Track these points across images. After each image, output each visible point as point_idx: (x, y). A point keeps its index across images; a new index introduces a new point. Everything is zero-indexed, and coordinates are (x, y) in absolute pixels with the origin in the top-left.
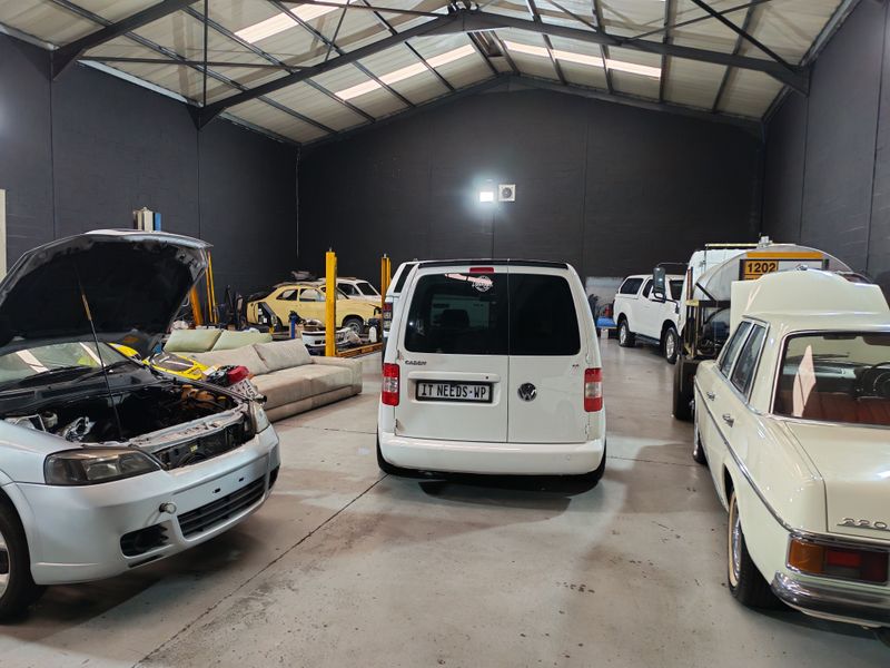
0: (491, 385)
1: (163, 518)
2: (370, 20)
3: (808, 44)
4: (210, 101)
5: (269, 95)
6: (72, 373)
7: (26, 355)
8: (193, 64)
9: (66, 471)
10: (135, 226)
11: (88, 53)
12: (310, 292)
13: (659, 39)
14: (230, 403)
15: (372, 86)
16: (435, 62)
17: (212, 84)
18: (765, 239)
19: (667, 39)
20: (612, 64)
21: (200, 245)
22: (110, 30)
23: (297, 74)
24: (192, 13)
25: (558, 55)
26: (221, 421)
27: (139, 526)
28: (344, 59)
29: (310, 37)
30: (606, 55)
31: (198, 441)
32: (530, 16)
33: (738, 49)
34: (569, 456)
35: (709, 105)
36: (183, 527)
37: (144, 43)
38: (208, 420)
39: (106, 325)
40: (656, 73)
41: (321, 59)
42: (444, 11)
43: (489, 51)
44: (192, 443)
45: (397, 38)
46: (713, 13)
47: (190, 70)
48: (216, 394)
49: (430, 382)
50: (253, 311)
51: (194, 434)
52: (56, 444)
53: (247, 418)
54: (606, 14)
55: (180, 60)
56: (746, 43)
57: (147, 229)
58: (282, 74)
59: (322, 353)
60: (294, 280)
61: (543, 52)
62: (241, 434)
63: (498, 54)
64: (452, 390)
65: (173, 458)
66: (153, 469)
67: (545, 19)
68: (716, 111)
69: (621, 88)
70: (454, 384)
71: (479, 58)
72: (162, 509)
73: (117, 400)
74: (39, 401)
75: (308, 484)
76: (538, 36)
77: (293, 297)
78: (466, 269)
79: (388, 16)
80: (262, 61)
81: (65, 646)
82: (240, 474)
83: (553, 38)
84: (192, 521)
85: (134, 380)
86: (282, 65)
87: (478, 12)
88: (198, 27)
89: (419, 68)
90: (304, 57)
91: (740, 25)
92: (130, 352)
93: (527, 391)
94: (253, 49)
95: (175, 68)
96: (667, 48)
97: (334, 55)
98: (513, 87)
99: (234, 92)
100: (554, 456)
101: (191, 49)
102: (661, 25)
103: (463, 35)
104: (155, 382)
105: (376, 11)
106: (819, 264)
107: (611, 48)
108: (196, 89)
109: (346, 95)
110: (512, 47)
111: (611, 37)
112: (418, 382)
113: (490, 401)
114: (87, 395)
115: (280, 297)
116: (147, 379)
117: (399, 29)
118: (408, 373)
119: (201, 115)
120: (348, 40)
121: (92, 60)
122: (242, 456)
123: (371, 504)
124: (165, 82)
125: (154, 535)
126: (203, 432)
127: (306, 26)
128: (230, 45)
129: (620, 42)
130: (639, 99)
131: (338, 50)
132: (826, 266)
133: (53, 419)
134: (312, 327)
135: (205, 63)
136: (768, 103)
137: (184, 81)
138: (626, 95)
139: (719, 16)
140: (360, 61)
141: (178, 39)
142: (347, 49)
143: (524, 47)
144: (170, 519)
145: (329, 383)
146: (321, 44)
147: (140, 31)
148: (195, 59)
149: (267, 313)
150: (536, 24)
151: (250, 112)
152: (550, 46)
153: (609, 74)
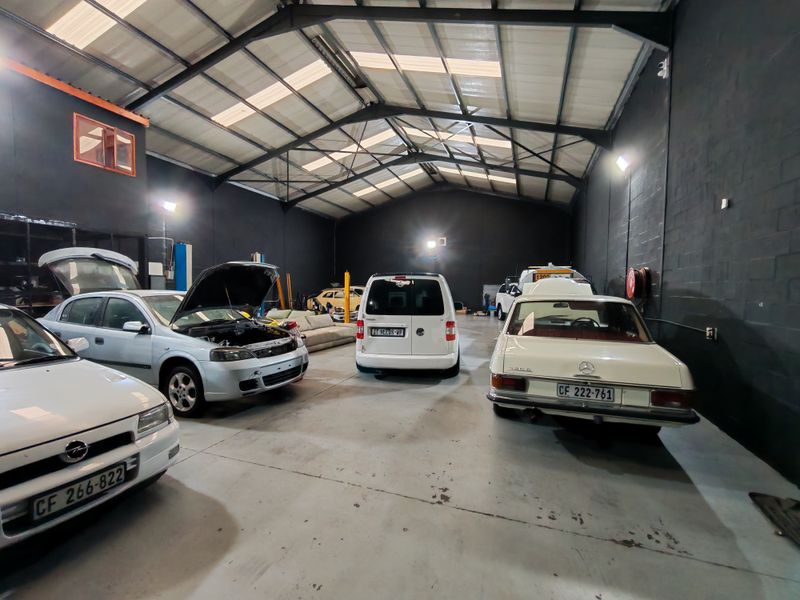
0: (404, 329)
1: (256, 377)
2: (369, 158)
3: (584, 168)
4: (290, 199)
5: (320, 196)
6: (221, 322)
7: (199, 314)
8: (282, 182)
9: (218, 356)
10: (252, 260)
11: (232, 178)
12: (340, 293)
13: (512, 166)
14: (287, 335)
15: (371, 189)
16: (403, 177)
17: (291, 191)
18: (550, 264)
19: (516, 166)
20: (491, 177)
21: (274, 267)
22: (242, 167)
23: (333, 185)
24: (281, 158)
25: (464, 173)
26: (281, 342)
27: (247, 379)
28: (357, 177)
29: (339, 168)
30: (488, 173)
31: (272, 349)
32: (448, 155)
33: (551, 171)
34: (439, 360)
35: (543, 197)
36: (265, 382)
37: (258, 173)
38: (277, 341)
39: (237, 302)
40: (514, 181)
41: (345, 178)
42: (406, 153)
43: (431, 172)
44: (269, 349)
45: (382, 166)
46: (534, 154)
47: (280, 185)
48: (281, 332)
49: (377, 328)
50: (310, 303)
51: (270, 346)
52: (214, 346)
53: (294, 341)
54: (485, 154)
55: (276, 180)
56: (554, 168)
57: (258, 260)
58: (326, 185)
59: (343, 322)
60: (331, 287)
61: (457, 172)
62: (291, 347)
63: (435, 173)
64: (388, 331)
65: (261, 354)
66: (253, 357)
67: (456, 157)
68: (547, 199)
69: (499, 189)
70: (388, 329)
71: (426, 175)
72: (256, 373)
73: (239, 333)
74: (207, 332)
75: (324, 375)
76: (454, 165)
77: (331, 296)
78: (394, 277)
79: (377, 157)
80: (316, 179)
81: (216, 424)
82: (289, 363)
83: (461, 166)
84: (269, 379)
85: (247, 326)
86: (326, 181)
87: (422, 154)
88: (284, 164)
89: (395, 180)
90: (337, 177)
91: (549, 160)
92: (247, 315)
93: (420, 332)
94: (311, 174)
95: (273, 184)
96: (517, 170)
97: (351, 175)
98: (445, 189)
99: (303, 194)
100: (432, 360)
101: (281, 175)
102: (511, 159)
103: (417, 164)
104: (256, 327)
105: (372, 154)
106: (569, 275)
107: (490, 171)
108: (284, 194)
109: (358, 194)
110: (441, 169)
111: (489, 165)
112: (372, 328)
113: (404, 336)
114: (226, 330)
115: (325, 296)
116: (253, 326)
117: (384, 162)
118: (368, 324)
119: (286, 206)
120: (358, 168)
121: (234, 181)
122: (291, 355)
123: (351, 382)
124: (269, 191)
125: (252, 383)
126: (274, 345)
127: (338, 162)
128: (299, 172)
129: (493, 167)
130: (508, 194)
131: (353, 173)
132: (572, 276)
133: (213, 339)
134: (339, 310)
135: (288, 181)
136: (571, 196)
137: (278, 189)
138: (501, 192)
139: (537, 155)
140: (365, 178)
141: (274, 170)
142: (358, 172)
143: (447, 170)
144: (259, 377)
145: (341, 335)
146: (345, 170)
147: (257, 167)
148: (283, 179)
149: (317, 304)
150: (451, 159)
151: (310, 204)
152: (460, 169)
153: (491, 182)
